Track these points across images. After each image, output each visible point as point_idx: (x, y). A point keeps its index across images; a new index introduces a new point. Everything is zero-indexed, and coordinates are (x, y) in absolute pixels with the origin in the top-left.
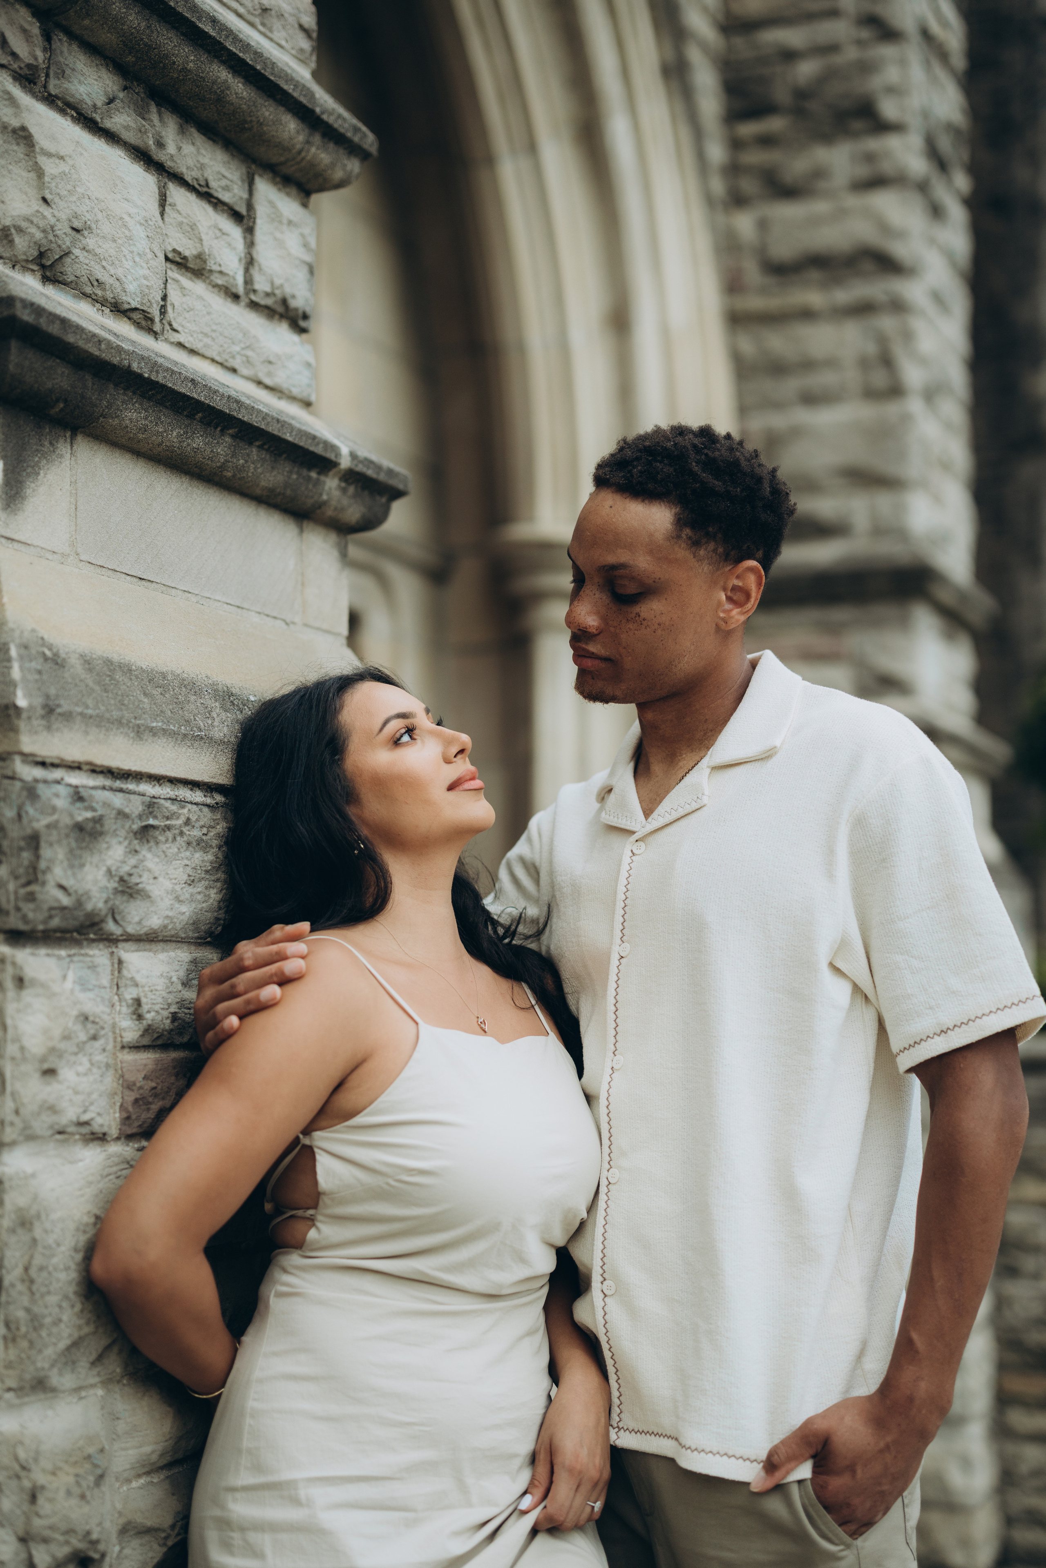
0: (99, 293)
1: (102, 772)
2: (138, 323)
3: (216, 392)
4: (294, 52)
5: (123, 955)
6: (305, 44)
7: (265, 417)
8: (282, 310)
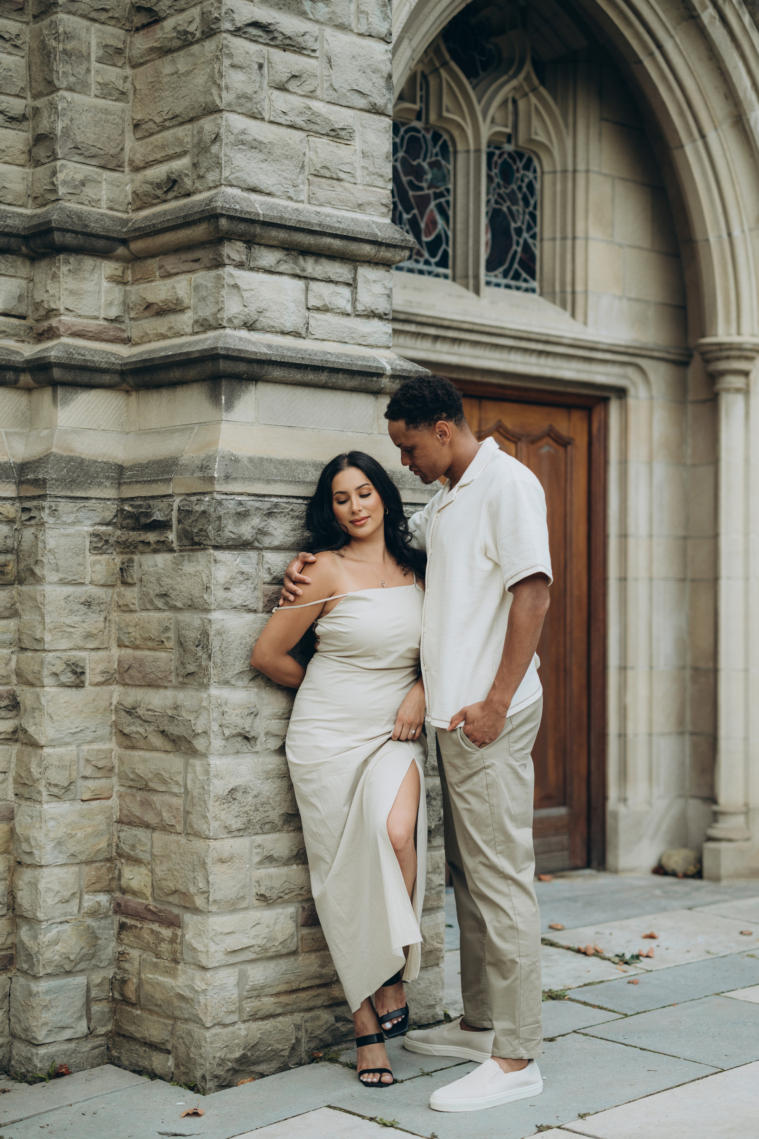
0: (274, 329)
1: (252, 495)
2: (296, 336)
5: (264, 554)
6: (385, 210)
7: (341, 364)
8: (372, 315)
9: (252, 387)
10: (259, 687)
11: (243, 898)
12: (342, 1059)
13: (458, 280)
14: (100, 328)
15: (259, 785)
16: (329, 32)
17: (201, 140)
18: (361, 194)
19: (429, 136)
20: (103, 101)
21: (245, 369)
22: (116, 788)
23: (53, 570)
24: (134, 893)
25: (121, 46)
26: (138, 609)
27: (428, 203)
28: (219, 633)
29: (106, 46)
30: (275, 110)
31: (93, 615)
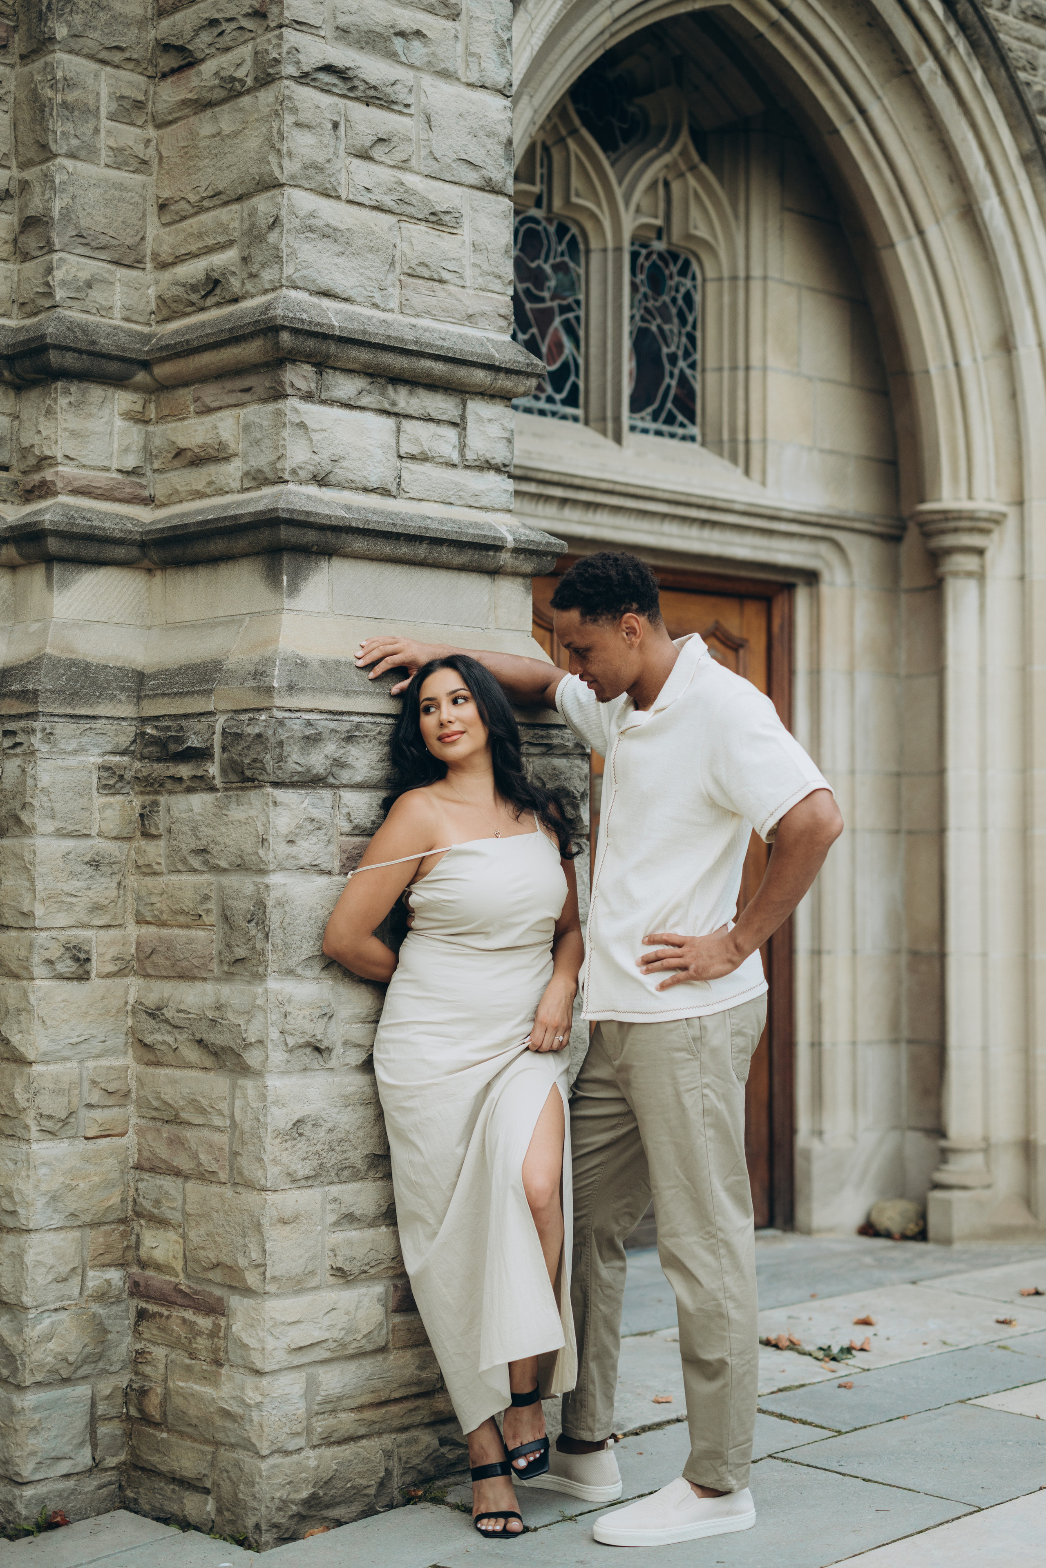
0: (353, 485)
1: (326, 713)
2: (382, 494)
5: (342, 794)
6: (504, 323)
7: (446, 532)
8: (487, 466)
9: (324, 564)
10: (334, 978)
11: (313, 1273)
12: (450, 1499)
13: (592, 424)
14: (112, 483)
15: (334, 1115)
16: (427, 81)
17: (253, 225)
18: (471, 301)
19: (552, 229)
20: (117, 173)
21: (314, 539)
22: (133, 1121)
23: (47, 816)
24: (158, 1267)
25: (141, 97)
26: (165, 871)
27: (551, 320)
28: (280, 904)
29: (122, 97)
30: (354, 186)
31: (103, 880)
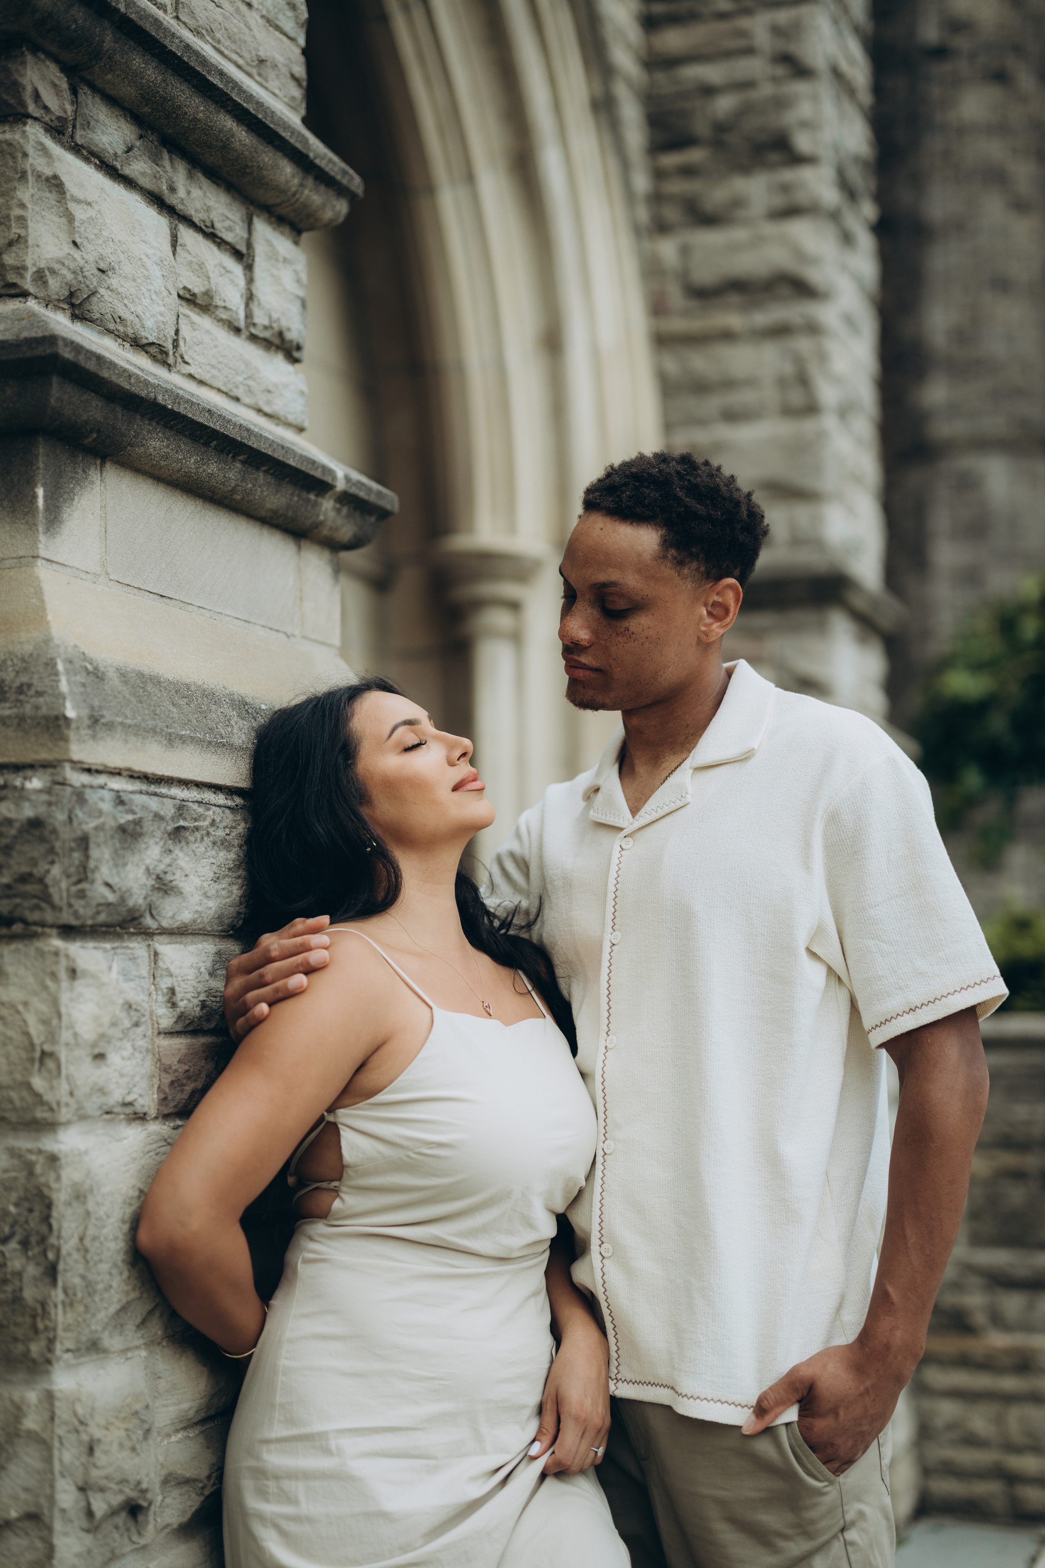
0: (121, 329)
1: (139, 778)
2: (154, 357)
3: (229, 421)
4: (286, 100)
5: (163, 948)
8: (278, 343)
9: (94, 475)
10: (149, 1345)
21: (96, 416)
28: (79, 1196)
